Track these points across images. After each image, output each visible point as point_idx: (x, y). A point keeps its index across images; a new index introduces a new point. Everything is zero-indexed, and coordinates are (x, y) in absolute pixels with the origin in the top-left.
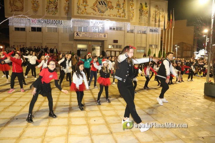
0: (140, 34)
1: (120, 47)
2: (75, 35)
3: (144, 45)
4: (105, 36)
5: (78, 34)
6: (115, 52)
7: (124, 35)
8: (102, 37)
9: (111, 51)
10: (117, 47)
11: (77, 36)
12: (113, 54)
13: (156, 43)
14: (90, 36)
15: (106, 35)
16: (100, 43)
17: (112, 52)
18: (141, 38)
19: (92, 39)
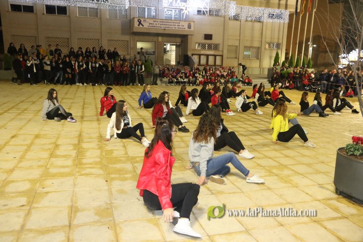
0: (250, 23)
1: (216, 47)
2: (136, 23)
3: (256, 44)
4: (189, 27)
5: (140, 23)
6: (207, 56)
7: (224, 25)
8: (183, 28)
9: (200, 55)
10: (210, 47)
11: (139, 25)
12: (203, 60)
13: (278, 39)
14: (162, 26)
15: (192, 24)
16: (179, 40)
17: (202, 57)
18: (253, 29)
19: (167, 32)
